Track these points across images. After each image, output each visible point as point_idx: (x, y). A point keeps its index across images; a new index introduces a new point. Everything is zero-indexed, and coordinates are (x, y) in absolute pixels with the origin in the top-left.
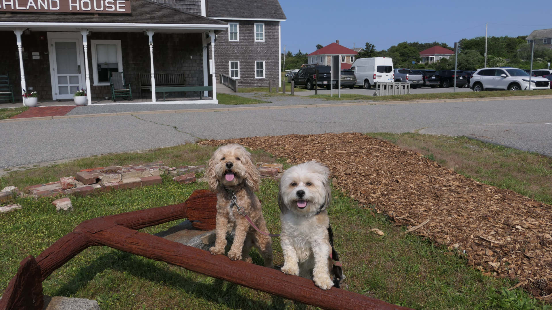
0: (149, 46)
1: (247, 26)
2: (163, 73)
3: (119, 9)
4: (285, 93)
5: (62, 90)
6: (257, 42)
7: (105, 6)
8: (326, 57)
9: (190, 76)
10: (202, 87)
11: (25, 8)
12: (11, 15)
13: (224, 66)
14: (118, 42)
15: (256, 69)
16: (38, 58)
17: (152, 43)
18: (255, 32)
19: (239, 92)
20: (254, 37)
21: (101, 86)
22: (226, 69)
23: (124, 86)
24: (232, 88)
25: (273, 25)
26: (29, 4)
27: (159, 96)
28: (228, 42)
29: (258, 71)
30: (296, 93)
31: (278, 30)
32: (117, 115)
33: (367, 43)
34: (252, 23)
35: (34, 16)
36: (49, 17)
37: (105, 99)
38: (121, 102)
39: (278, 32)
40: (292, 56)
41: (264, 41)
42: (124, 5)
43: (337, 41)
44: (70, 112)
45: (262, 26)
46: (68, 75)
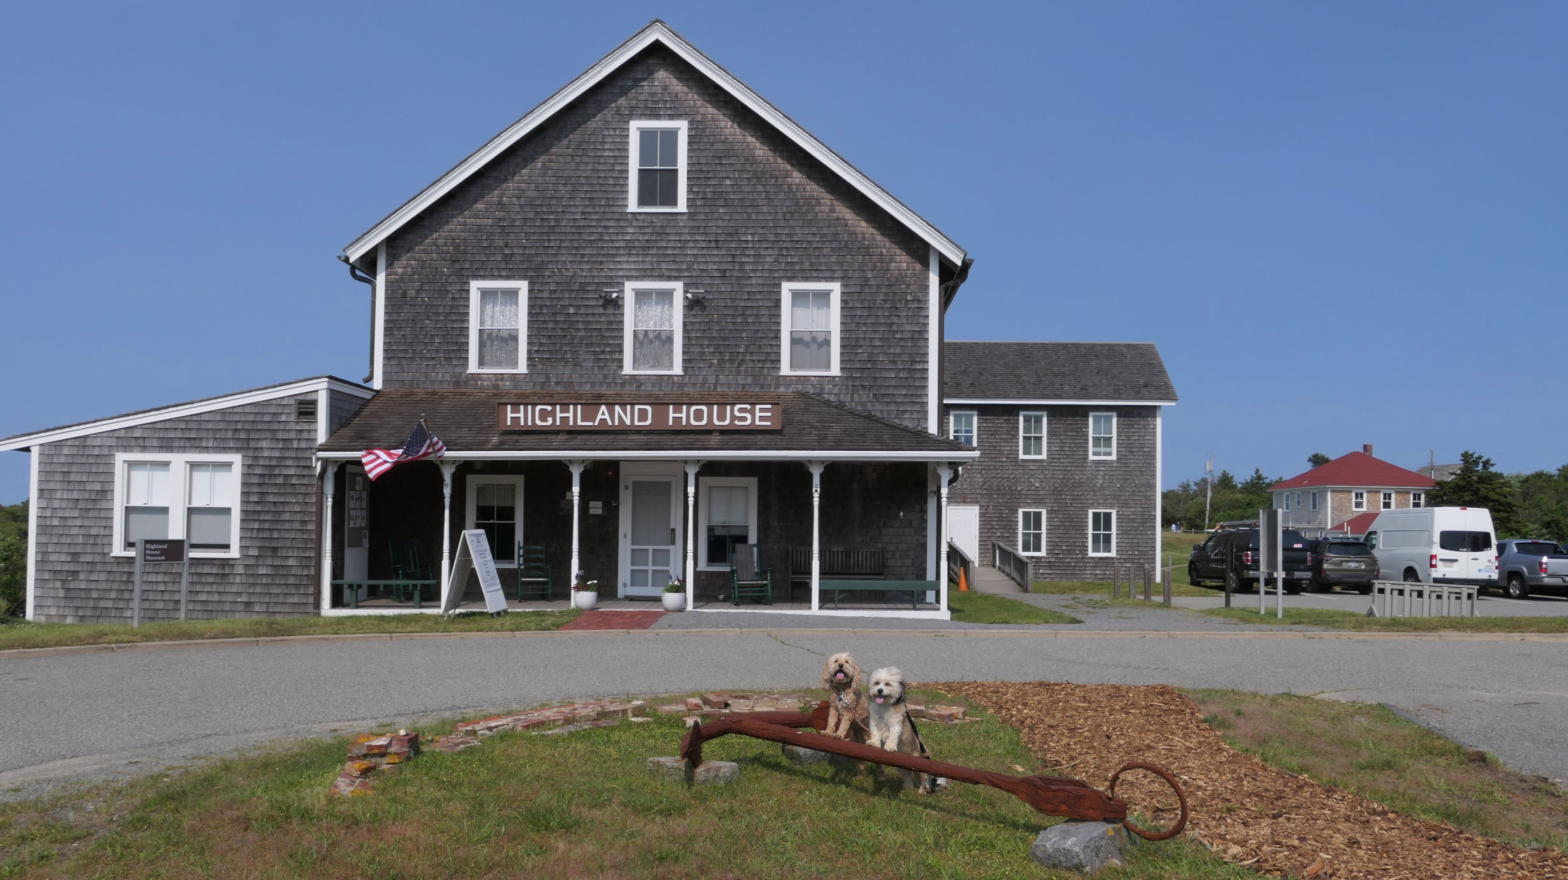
0: (812, 494)
1: (1070, 420)
2: (840, 549)
3: (760, 421)
4: (1150, 599)
5: (637, 578)
6: (1094, 462)
7: (733, 417)
8: (1329, 494)
9: (897, 555)
10: (922, 582)
11: (591, 424)
12: (568, 437)
13: (1004, 523)
14: (752, 482)
15: (1090, 531)
16: (600, 512)
17: (819, 489)
18: (1091, 435)
19: (1035, 591)
20: (1087, 447)
21: (712, 573)
22: (1011, 531)
23: (757, 574)
24: (1019, 580)
25: (1140, 415)
26: (600, 416)
27: (826, 599)
28: (1017, 462)
29: (1096, 538)
30: (1175, 601)
31: (1155, 428)
32: (741, 632)
33: (1466, 453)
34: (1083, 412)
35: (604, 439)
36: (632, 441)
37: (718, 601)
38: (750, 606)
39: (1155, 436)
40: (1235, 486)
41: (1114, 457)
42: (769, 414)
43: (1365, 446)
44: (657, 623)
45: (1109, 420)
46: (650, 548)
